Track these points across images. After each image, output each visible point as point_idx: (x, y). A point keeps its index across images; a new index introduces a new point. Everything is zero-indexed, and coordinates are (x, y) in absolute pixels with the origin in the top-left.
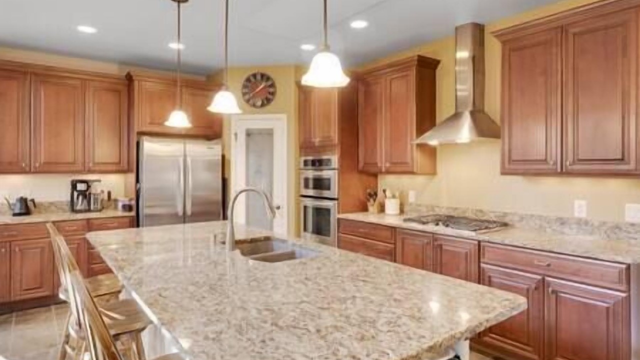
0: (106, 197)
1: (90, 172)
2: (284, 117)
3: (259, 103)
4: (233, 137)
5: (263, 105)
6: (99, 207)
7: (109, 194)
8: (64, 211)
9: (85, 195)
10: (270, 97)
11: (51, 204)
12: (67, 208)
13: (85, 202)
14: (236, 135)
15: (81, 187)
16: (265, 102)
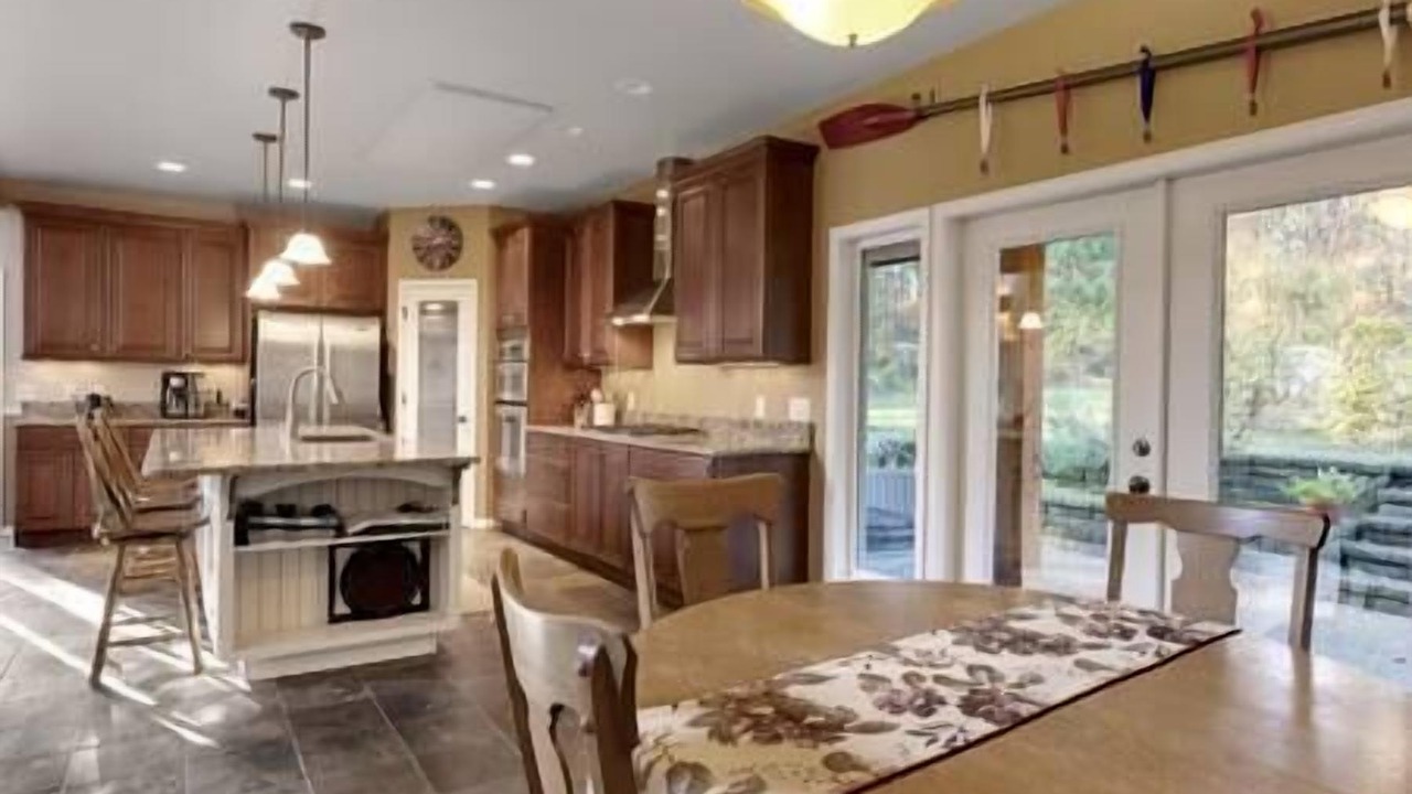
0: (214, 398)
1: (188, 360)
2: (473, 282)
3: (437, 263)
4: (400, 314)
5: (443, 266)
6: (202, 410)
7: (219, 395)
8: (153, 416)
9: (181, 394)
10: (453, 253)
11: (136, 406)
12: (158, 412)
13: (182, 405)
14: (405, 311)
15: (175, 382)
16: (447, 261)
